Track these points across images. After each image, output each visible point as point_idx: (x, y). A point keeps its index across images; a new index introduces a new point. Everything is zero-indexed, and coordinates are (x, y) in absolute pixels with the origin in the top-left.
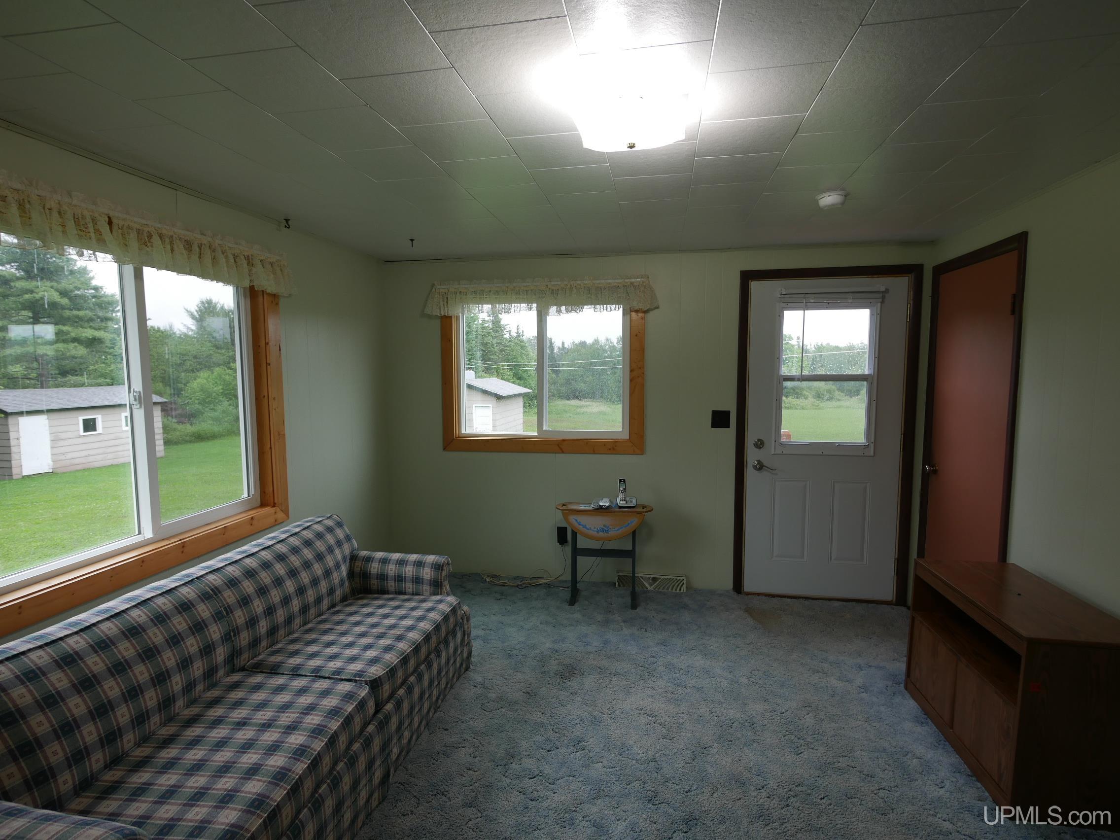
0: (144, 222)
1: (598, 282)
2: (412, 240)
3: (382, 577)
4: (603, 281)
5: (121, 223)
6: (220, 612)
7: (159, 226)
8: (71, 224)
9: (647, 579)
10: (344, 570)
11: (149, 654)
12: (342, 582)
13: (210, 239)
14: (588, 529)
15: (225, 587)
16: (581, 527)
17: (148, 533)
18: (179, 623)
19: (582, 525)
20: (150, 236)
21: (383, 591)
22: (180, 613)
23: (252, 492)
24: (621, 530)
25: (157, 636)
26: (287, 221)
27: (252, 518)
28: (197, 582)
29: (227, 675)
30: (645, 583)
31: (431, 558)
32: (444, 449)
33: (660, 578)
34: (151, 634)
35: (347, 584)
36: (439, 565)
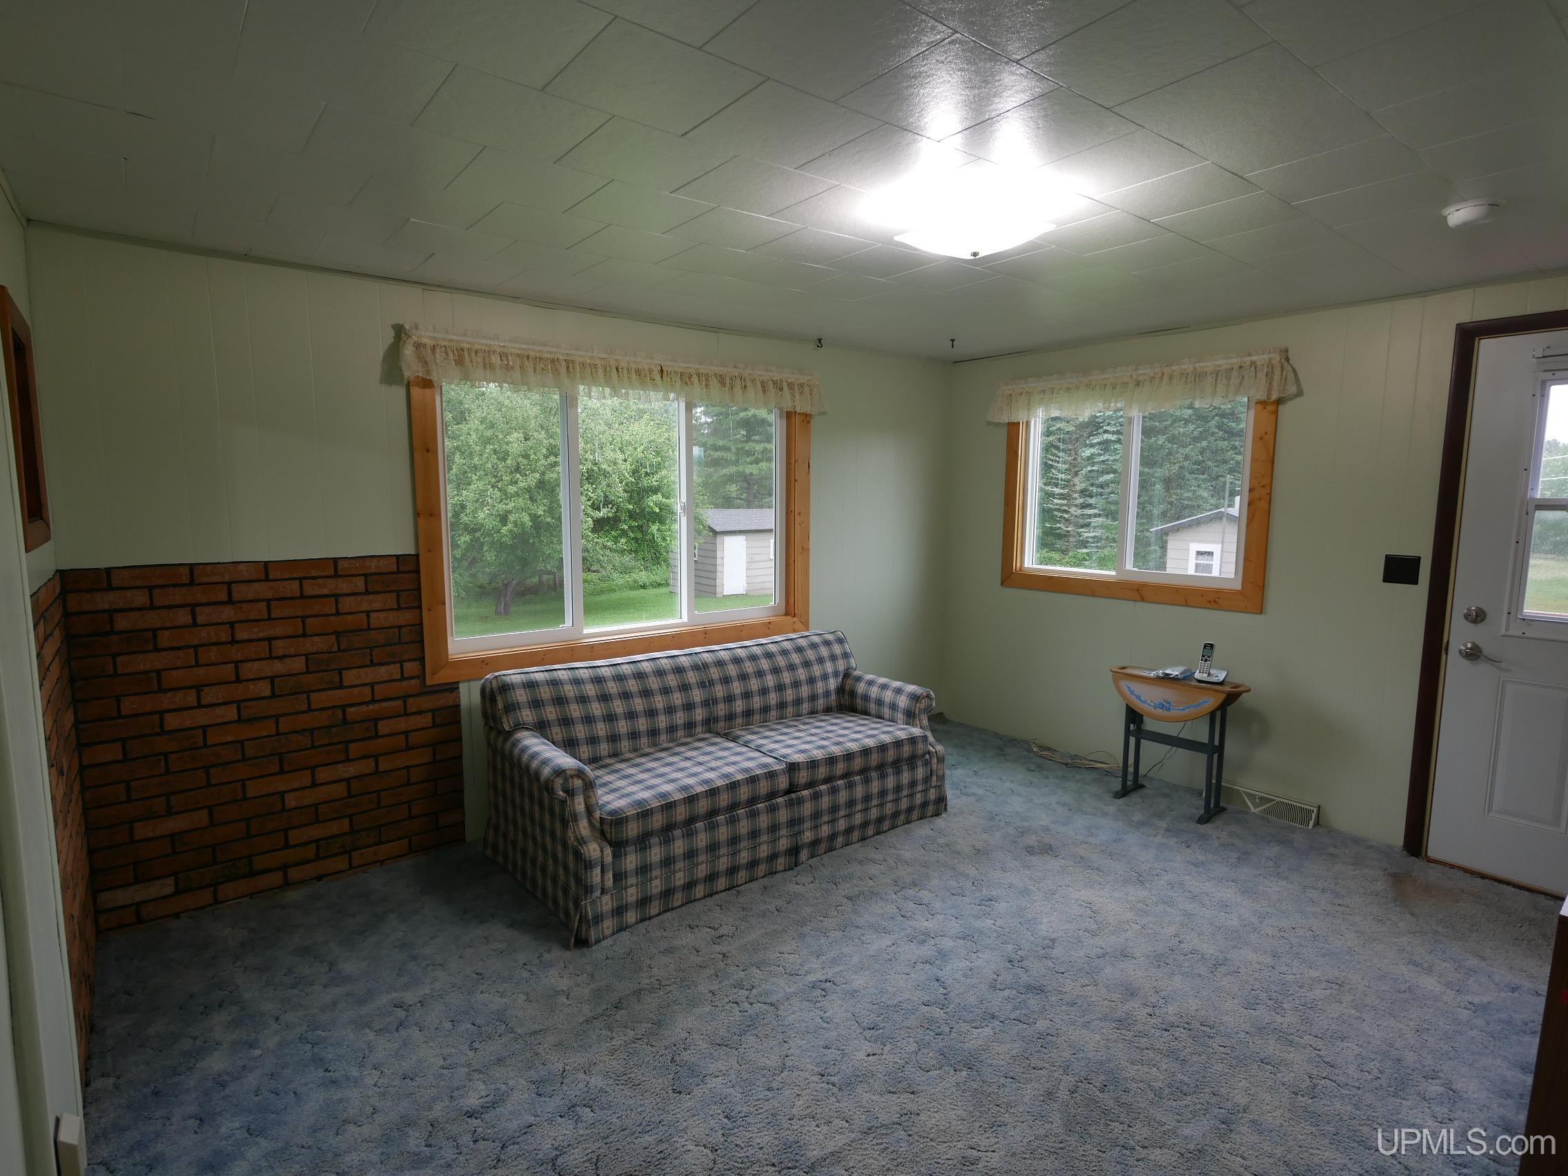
0: (687, 365)
1: (1201, 364)
2: (953, 341)
3: (866, 698)
4: (1208, 364)
5: (670, 370)
6: (704, 682)
7: (698, 366)
8: (634, 376)
9: (1252, 797)
10: (833, 684)
11: (646, 693)
12: (827, 694)
13: (741, 371)
14: (1142, 701)
15: (713, 665)
16: (1134, 697)
17: (685, 619)
18: (672, 680)
19: (1136, 695)
20: (690, 377)
21: (866, 713)
22: (674, 673)
23: (777, 601)
24: (1187, 710)
25: (654, 683)
26: (820, 340)
27: (770, 623)
28: (694, 656)
29: (702, 733)
30: (1247, 800)
31: (911, 688)
32: (1002, 584)
33: (1273, 800)
34: (650, 681)
35: (833, 697)
36: (916, 696)
